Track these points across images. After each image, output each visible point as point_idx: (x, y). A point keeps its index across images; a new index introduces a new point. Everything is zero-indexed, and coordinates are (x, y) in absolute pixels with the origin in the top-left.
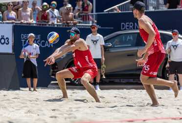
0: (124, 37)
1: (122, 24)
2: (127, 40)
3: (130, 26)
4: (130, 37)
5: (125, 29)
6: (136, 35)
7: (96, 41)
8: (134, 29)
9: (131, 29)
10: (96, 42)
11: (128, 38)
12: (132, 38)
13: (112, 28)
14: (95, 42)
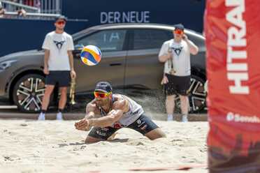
0: (105, 36)
1: (102, 13)
2: (111, 40)
3: (115, 18)
4: (115, 35)
5: (107, 23)
6: (125, 32)
7: (61, 43)
8: (121, 22)
9: (117, 22)
10: (62, 45)
11: (112, 37)
12: (117, 37)
13: (86, 20)
14: (59, 44)
